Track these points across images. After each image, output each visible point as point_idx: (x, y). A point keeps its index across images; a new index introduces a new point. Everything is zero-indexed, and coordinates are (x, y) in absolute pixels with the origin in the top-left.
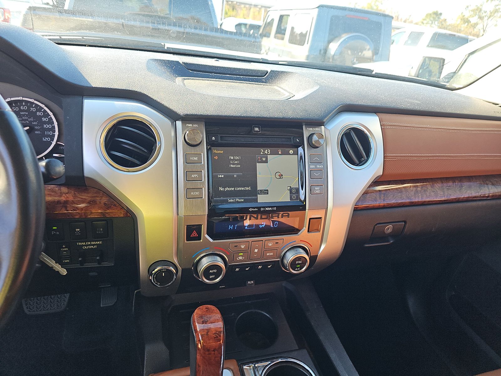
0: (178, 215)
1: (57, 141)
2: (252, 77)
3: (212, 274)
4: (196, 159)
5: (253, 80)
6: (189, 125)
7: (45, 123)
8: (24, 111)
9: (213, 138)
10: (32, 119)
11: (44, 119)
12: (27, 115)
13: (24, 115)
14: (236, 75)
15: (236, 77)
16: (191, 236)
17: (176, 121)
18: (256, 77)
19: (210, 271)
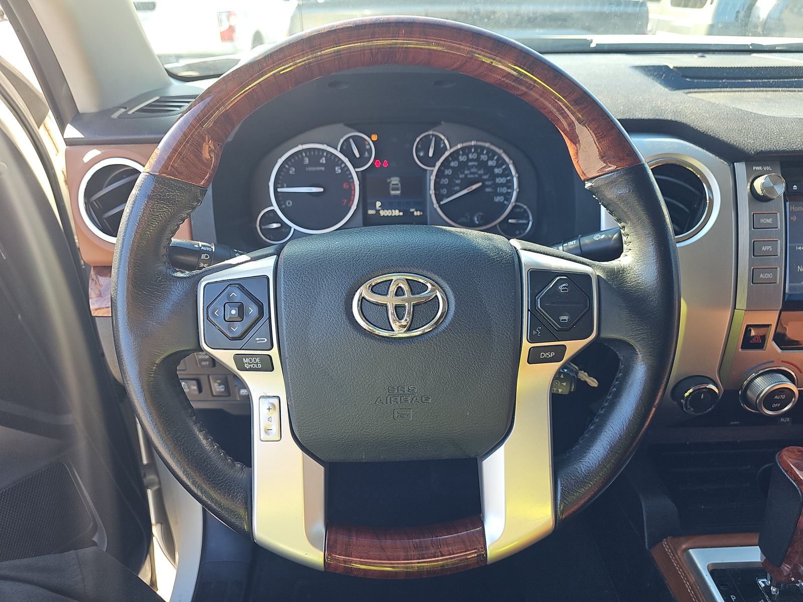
0: (735, 308)
1: (517, 200)
2: (789, 80)
3: (777, 401)
4: (769, 221)
5: (790, 85)
6: (757, 168)
7: (499, 175)
8: (473, 160)
9: (795, 186)
10: (481, 172)
11: (497, 171)
12: (476, 167)
13: (472, 166)
14: (762, 78)
15: (761, 82)
16: (751, 342)
17: (735, 163)
18: (796, 80)
19: (776, 397)
